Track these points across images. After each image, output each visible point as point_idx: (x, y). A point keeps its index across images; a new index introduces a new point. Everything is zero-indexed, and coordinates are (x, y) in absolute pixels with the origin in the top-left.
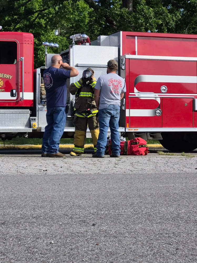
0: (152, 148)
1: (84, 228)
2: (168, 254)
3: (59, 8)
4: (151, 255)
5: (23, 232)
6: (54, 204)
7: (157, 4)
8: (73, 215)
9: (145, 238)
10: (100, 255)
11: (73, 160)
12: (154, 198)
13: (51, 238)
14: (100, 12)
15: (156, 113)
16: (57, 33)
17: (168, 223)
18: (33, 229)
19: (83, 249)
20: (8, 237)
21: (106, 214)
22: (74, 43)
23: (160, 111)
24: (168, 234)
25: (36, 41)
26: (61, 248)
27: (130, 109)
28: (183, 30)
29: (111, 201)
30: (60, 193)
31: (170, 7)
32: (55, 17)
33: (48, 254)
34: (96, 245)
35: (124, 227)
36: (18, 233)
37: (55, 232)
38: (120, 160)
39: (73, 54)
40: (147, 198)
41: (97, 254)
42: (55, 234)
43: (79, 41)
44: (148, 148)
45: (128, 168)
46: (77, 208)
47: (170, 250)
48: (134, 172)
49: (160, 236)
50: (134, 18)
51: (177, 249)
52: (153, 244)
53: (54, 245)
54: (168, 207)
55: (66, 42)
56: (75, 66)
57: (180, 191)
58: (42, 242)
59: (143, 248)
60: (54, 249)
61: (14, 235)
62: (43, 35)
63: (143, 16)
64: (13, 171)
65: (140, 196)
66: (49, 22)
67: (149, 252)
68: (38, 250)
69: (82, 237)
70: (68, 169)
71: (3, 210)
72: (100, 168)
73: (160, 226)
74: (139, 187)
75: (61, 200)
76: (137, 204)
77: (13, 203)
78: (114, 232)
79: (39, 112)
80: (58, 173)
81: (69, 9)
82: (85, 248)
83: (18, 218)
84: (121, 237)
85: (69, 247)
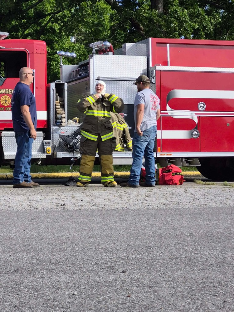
0: (188, 176)
1: (112, 276)
2: (214, 308)
3: (76, 10)
4: (194, 309)
5: (41, 281)
6: (75, 247)
7: (192, 5)
8: (99, 260)
9: (185, 288)
10: (132, 310)
11: (95, 191)
12: (194, 238)
13: (74, 288)
14: (124, 15)
15: (192, 134)
16: (73, 40)
17: (212, 270)
18: (51, 277)
19: (113, 302)
20: (23, 287)
21: (138, 259)
22: (95, 52)
23: (198, 133)
24: (213, 283)
25: (48, 50)
26: (85, 301)
27: (162, 130)
28: (223, 35)
29: (144, 242)
30: (82, 233)
31: (207, 7)
32: (70, 21)
33: (71, 308)
34: (128, 296)
35: (160, 275)
36: (34, 283)
37: (78, 281)
38: (151, 192)
39: (93, 65)
40: (186, 239)
41: (129, 308)
42: (78, 283)
43: (101, 49)
44: (183, 176)
45: (161, 201)
46: (104, 251)
47: (216, 303)
48: (169, 206)
49: (203, 285)
50: (165, 22)
51: (224, 302)
52: (195, 295)
53: (77, 296)
54: (212, 249)
55: (84, 51)
56: (96, 79)
57: (224, 229)
58: (63, 294)
59: (184, 301)
60: (78, 302)
61: (30, 285)
62: (57, 42)
63: (177, 19)
64: (25, 205)
65: (177, 236)
66: (64, 27)
67: (191, 306)
68: (58, 304)
69: (111, 287)
70: (89, 203)
71: (16, 254)
72: (127, 202)
73: (203, 274)
74: (176, 225)
75: (84, 242)
76: (175, 246)
77: (27, 246)
78: (148, 281)
79: (54, 134)
80: (78, 208)
81: (88, 11)
82: (114, 300)
83: (34, 264)
84: (157, 287)
85: (95, 299)
